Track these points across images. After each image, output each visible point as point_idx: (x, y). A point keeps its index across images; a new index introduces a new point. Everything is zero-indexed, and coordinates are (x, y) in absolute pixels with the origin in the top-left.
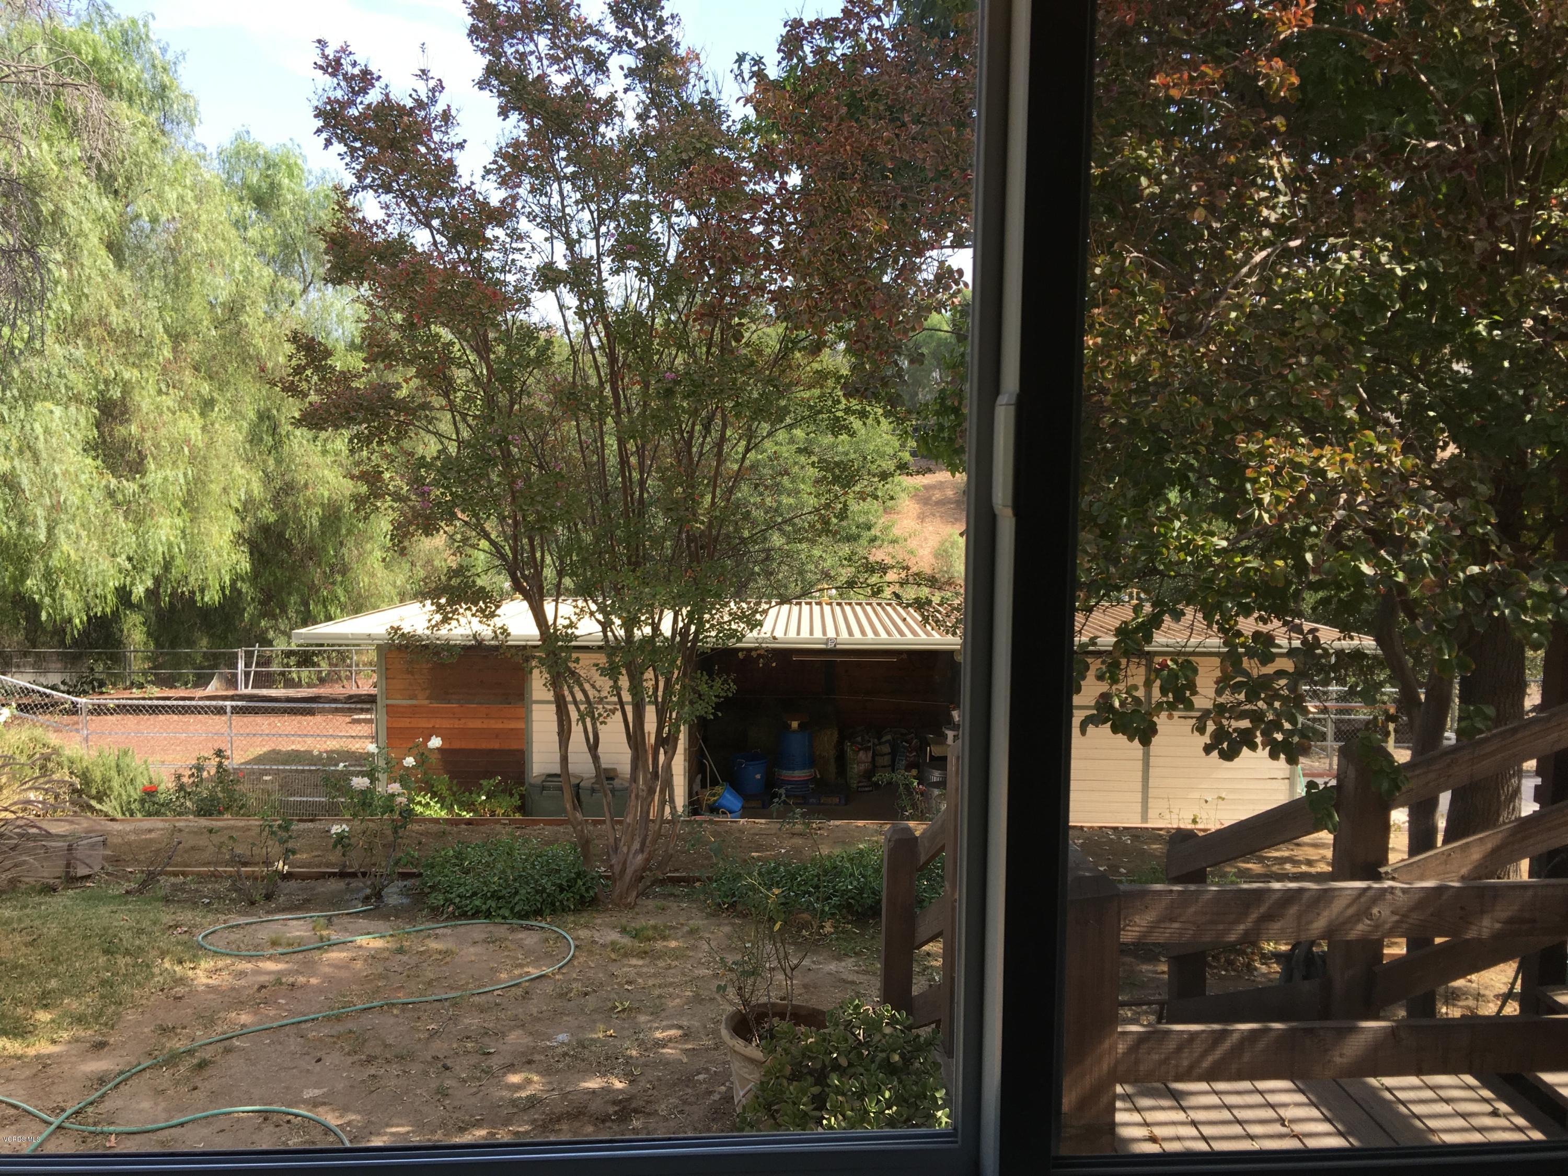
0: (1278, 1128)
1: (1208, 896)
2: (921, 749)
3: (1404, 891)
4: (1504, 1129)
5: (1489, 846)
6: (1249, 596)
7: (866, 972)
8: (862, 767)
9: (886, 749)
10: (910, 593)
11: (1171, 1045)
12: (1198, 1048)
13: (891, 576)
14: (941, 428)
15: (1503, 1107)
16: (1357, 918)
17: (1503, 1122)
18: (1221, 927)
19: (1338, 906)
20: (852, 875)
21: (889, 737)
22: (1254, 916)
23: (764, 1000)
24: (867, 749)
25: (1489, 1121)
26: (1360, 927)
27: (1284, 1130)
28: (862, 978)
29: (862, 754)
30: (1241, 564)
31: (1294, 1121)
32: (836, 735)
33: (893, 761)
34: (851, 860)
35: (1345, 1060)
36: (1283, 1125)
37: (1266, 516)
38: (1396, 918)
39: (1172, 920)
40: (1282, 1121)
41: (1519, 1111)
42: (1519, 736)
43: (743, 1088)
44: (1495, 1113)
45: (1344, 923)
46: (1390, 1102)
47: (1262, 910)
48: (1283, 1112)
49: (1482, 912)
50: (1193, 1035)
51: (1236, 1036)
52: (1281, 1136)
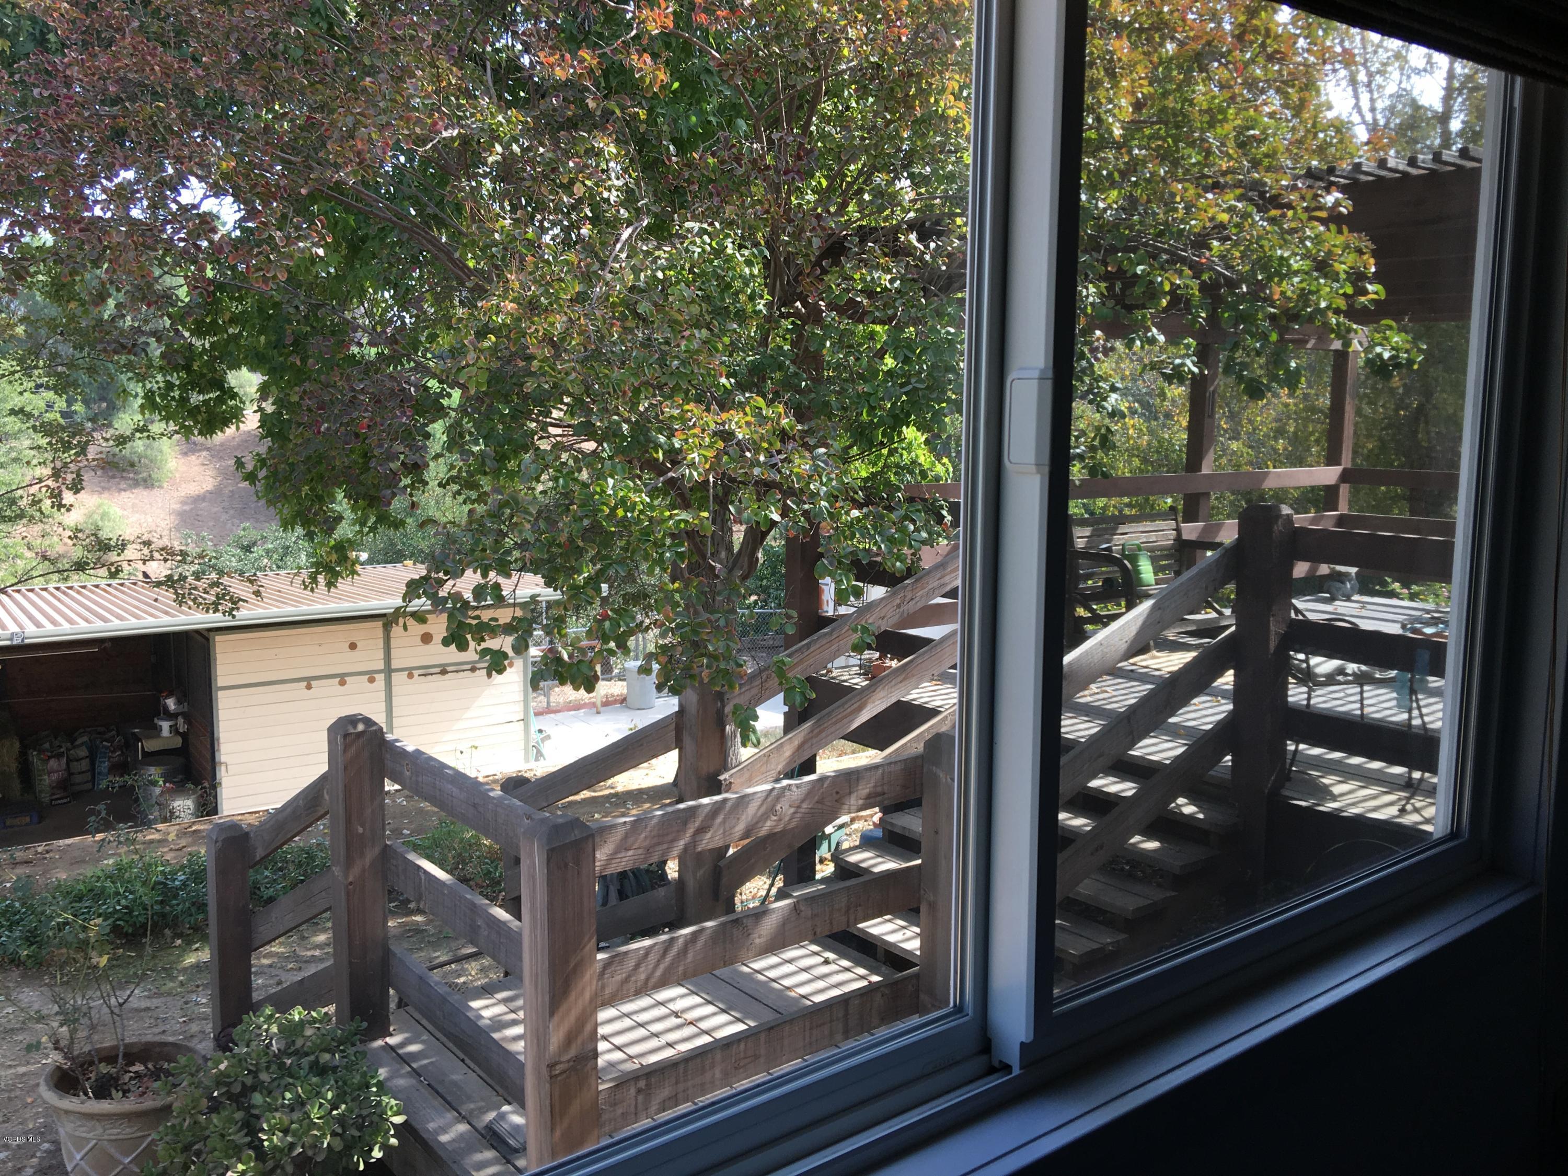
0: (674, 1021)
1: (655, 821)
2: (130, 743)
3: (798, 786)
4: (837, 972)
5: (796, 743)
6: (683, 546)
7: (158, 995)
8: (55, 777)
9: (83, 752)
10: (158, 570)
11: (631, 964)
12: (652, 958)
13: (131, 553)
14: (170, 386)
15: (831, 956)
16: (765, 817)
17: (833, 967)
18: (665, 846)
19: (752, 809)
20: (117, 893)
21: (85, 739)
22: (690, 831)
23: (86, 1049)
24: (59, 756)
25: (825, 969)
26: (769, 823)
27: (679, 1021)
28: (156, 1002)
29: (53, 763)
30: (671, 517)
31: (684, 1011)
32: (17, 745)
33: (93, 764)
34: (109, 877)
35: (762, 940)
36: (677, 1016)
37: (695, 474)
38: (792, 810)
39: (627, 850)
40: (676, 1015)
41: (843, 955)
42: (812, 649)
43: (79, 1151)
44: (827, 962)
45: (757, 823)
46: (749, 974)
47: (697, 824)
48: (672, 1006)
49: (850, 793)
50: (648, 950)
51: (681, 941)
52: (679, 1027)
